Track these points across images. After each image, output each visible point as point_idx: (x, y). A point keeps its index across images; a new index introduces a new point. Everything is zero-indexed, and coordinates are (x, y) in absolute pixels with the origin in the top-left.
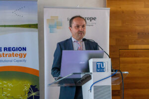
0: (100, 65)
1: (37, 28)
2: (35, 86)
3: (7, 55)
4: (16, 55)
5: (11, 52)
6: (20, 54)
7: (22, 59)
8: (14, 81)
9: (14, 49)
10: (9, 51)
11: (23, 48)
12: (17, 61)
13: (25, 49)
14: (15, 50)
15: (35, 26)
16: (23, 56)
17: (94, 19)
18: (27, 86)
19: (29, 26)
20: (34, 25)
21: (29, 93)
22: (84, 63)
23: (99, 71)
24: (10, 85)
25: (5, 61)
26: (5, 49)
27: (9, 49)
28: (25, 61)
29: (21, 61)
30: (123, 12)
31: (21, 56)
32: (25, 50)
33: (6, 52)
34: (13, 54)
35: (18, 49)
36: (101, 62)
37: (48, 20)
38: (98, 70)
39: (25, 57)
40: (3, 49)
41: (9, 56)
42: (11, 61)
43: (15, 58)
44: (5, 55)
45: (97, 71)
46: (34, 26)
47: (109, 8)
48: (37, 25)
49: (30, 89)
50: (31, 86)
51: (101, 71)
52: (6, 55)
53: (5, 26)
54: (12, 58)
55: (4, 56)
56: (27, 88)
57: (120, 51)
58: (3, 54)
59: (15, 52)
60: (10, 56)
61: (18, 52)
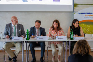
5: (90, 15)
8: (91, 25)
9: (91, 13)
12: (92, 18)
24: (89, 27)
25: (88, 18)
26: (88, 13)
27: (89, 13)
33: (88, 15)
40: (87, 13)
42: (90, 18)
53: (88, 5)
59: (92, 15)
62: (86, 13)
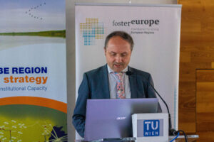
0: (150, 125)
1: (65, 37)
2: (61, 127)
3: (18, 80)
4: (31, 80)
5: (24, 75)
6: (37, 78)
7: (41, 85)
8: (28, 120)
9: (28, 70)
10: (20, 73)
11: (43, 68)
12: (33, 89)
13: (45, 70)
14: (29, 72)
15: (61, 34)
16: (42, 81)
17: (156, 22)
18: (47, 127)
19: (53, 34)
20: (60, 32)
21: (52, 138)
22: (124, 118)
23: (149, 136)
24: (22, 125)
25: (14, 89)
26: (14, 70)
27: (21, 70)
28: (45, 89)
29: (38, 89)
30: (204, 10)
31: (38, 81)
32: (46, 72)
33: (15, 75)
34: (27, 77)
35: (34, 70)
36: (151, 121)
37: (81, 25)
38: (147, 133)
39: (44, 82)
40: (10, 71)
41: (20, 81)
42: (24, 89)
43: (29, 84)
44: (13, 80)
45: (145, 136)
46: (59, 34)
47: (181, 5)
48: (65, 31)
49: (53, 132)
50: (55, 128)
51: (151, 135)
52: (16, 79)
53: (14, 34)
54: (25, 84)
55: (12, 82)
56: (48, 131)
57: (198, 71)
58: (11, 78)
59: (30, 75)
60: (22, 80)
61: (35, 75)
62: (6, 71)
